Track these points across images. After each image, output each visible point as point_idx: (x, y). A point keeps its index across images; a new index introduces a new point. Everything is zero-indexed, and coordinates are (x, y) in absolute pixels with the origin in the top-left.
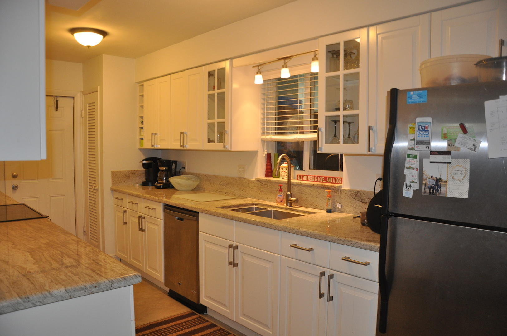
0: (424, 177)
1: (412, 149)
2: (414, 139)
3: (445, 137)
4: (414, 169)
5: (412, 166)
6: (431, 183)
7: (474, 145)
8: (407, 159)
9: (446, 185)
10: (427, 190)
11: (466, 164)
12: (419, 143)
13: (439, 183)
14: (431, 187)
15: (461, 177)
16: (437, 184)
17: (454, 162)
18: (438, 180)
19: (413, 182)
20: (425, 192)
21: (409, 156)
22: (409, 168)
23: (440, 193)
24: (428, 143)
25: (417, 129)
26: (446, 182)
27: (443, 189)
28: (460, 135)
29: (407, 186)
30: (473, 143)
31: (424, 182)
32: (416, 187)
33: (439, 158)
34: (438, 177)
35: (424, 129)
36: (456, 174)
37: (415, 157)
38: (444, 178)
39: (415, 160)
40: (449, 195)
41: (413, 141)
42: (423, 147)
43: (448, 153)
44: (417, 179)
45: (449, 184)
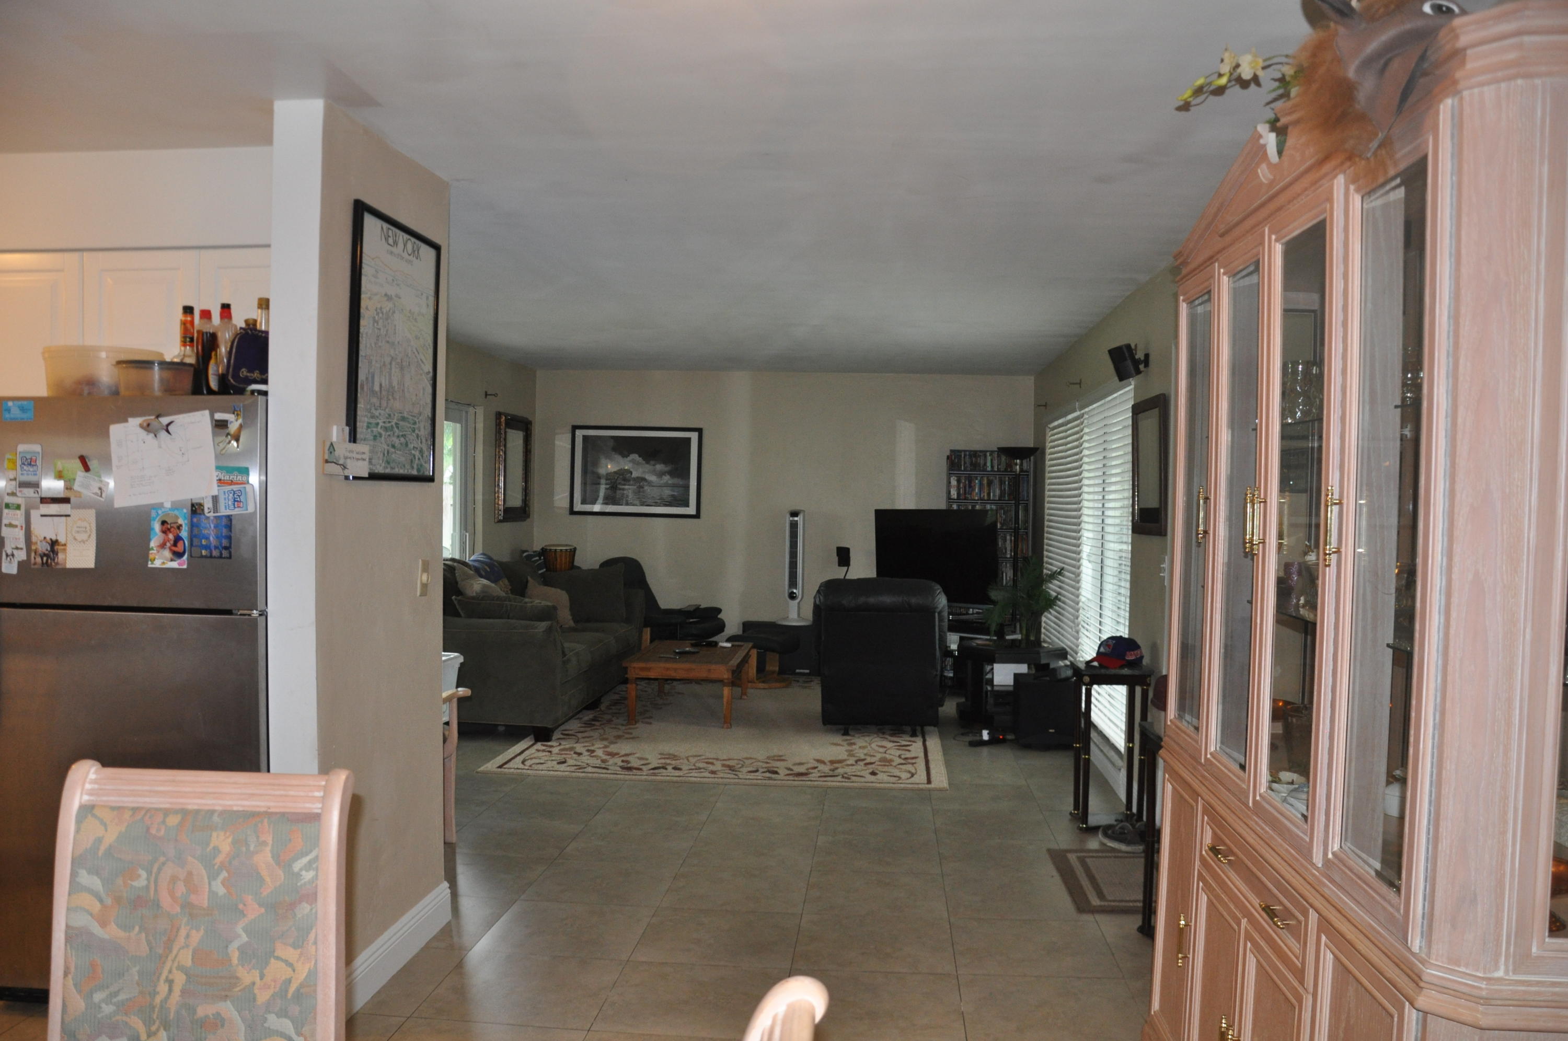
0: (34, 539)
1: (13, 494)
2: (15, 479)
3: (59, 476)
4: (16, 526)
5: (14, 523)
6: (44, 547)
7: (100, 489)
8: (6, 511)
9: (65, 550)
10: (39, 560)
11: (91, 515)
12: (23, 485)
13: (56, 547)
14: (45, 555)
15: (84, 536)
16: (53, 550)
17: (76, 514)
18: (54, 543)
19: (17, 548)
20: (35, 564)
21: (7, 506)
22: (10, 525)
23: (57, 564)
24: (36, 485)
25: (19, 462)
26: (65, 545)
27: (61, 556)
28: (80, 475)
29: (7, 555)
30: (99, 485)
31: (33, 547)
32: (21, 555)
33: (54, 508)
34: (54, 538)
35: (30, 462)
36: (78, 532)
37: (18, 507)
38: (62, 539)
39: (18, 512)
40: (70, 564)
41: (14, 483)
42: (29, 492)
43: (66, 500)
44: (22, 544)
45: (70, 548)
